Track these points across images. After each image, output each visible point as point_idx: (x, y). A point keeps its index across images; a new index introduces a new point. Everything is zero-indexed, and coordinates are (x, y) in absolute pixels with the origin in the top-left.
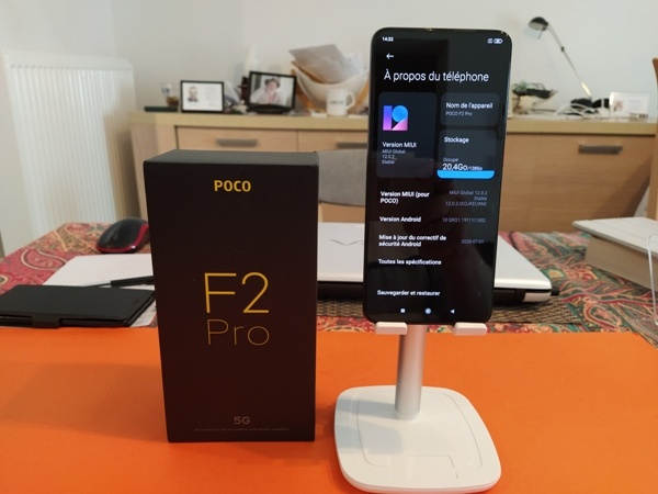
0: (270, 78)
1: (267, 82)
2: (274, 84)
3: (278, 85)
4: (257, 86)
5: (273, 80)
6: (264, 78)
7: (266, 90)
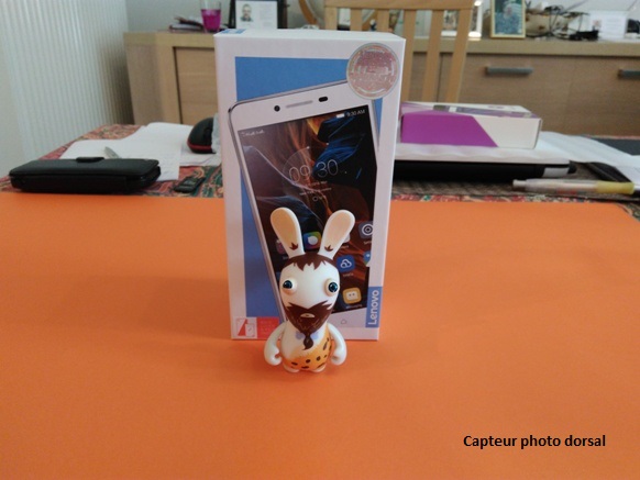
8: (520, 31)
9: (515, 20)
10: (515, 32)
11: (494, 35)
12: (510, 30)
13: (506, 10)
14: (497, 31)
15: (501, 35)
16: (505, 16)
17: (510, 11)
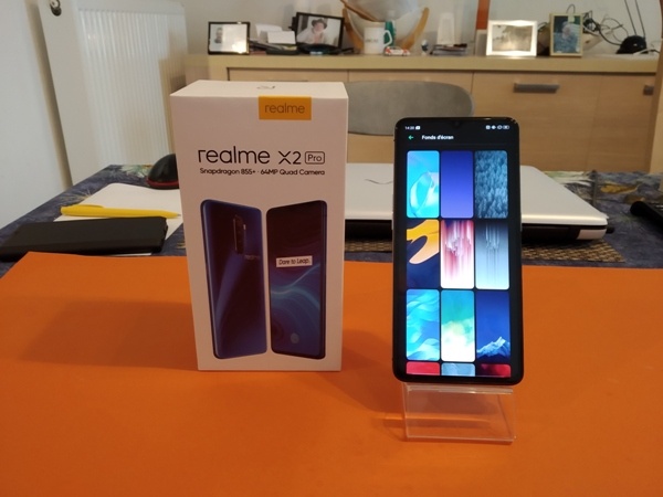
0: (317, 19)
1: (314, 23)
2: (321, 25)
3: (325, 26)
4: (304, 27)
5: (320, 21)
6: (311, 19)
7: (312, 30)
8: (578, 50)
9: (573, 39)
10: (573, 51)
11: (552, 53)
12: (568, 49)
13: (564, 30)
14: (555, 51)
15: (559, 53)
16: (564, 36)
17: (568, 30)
